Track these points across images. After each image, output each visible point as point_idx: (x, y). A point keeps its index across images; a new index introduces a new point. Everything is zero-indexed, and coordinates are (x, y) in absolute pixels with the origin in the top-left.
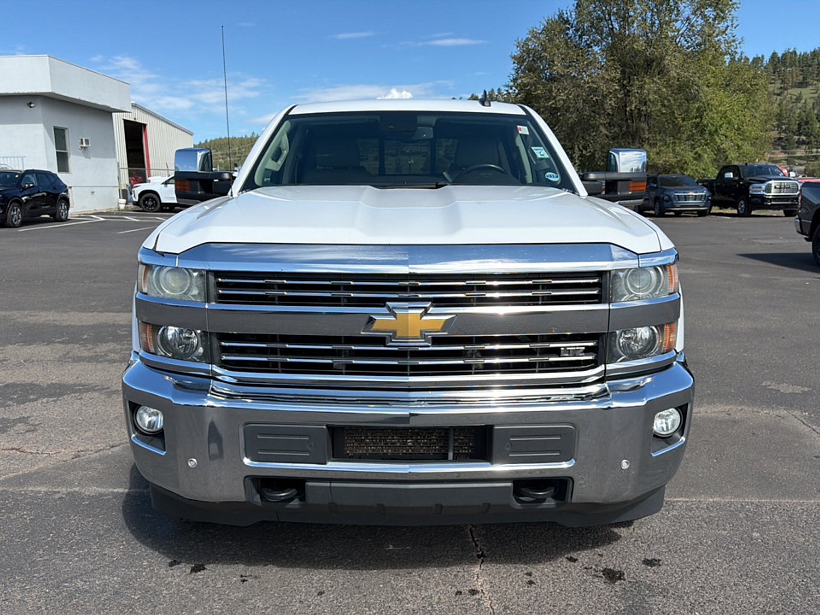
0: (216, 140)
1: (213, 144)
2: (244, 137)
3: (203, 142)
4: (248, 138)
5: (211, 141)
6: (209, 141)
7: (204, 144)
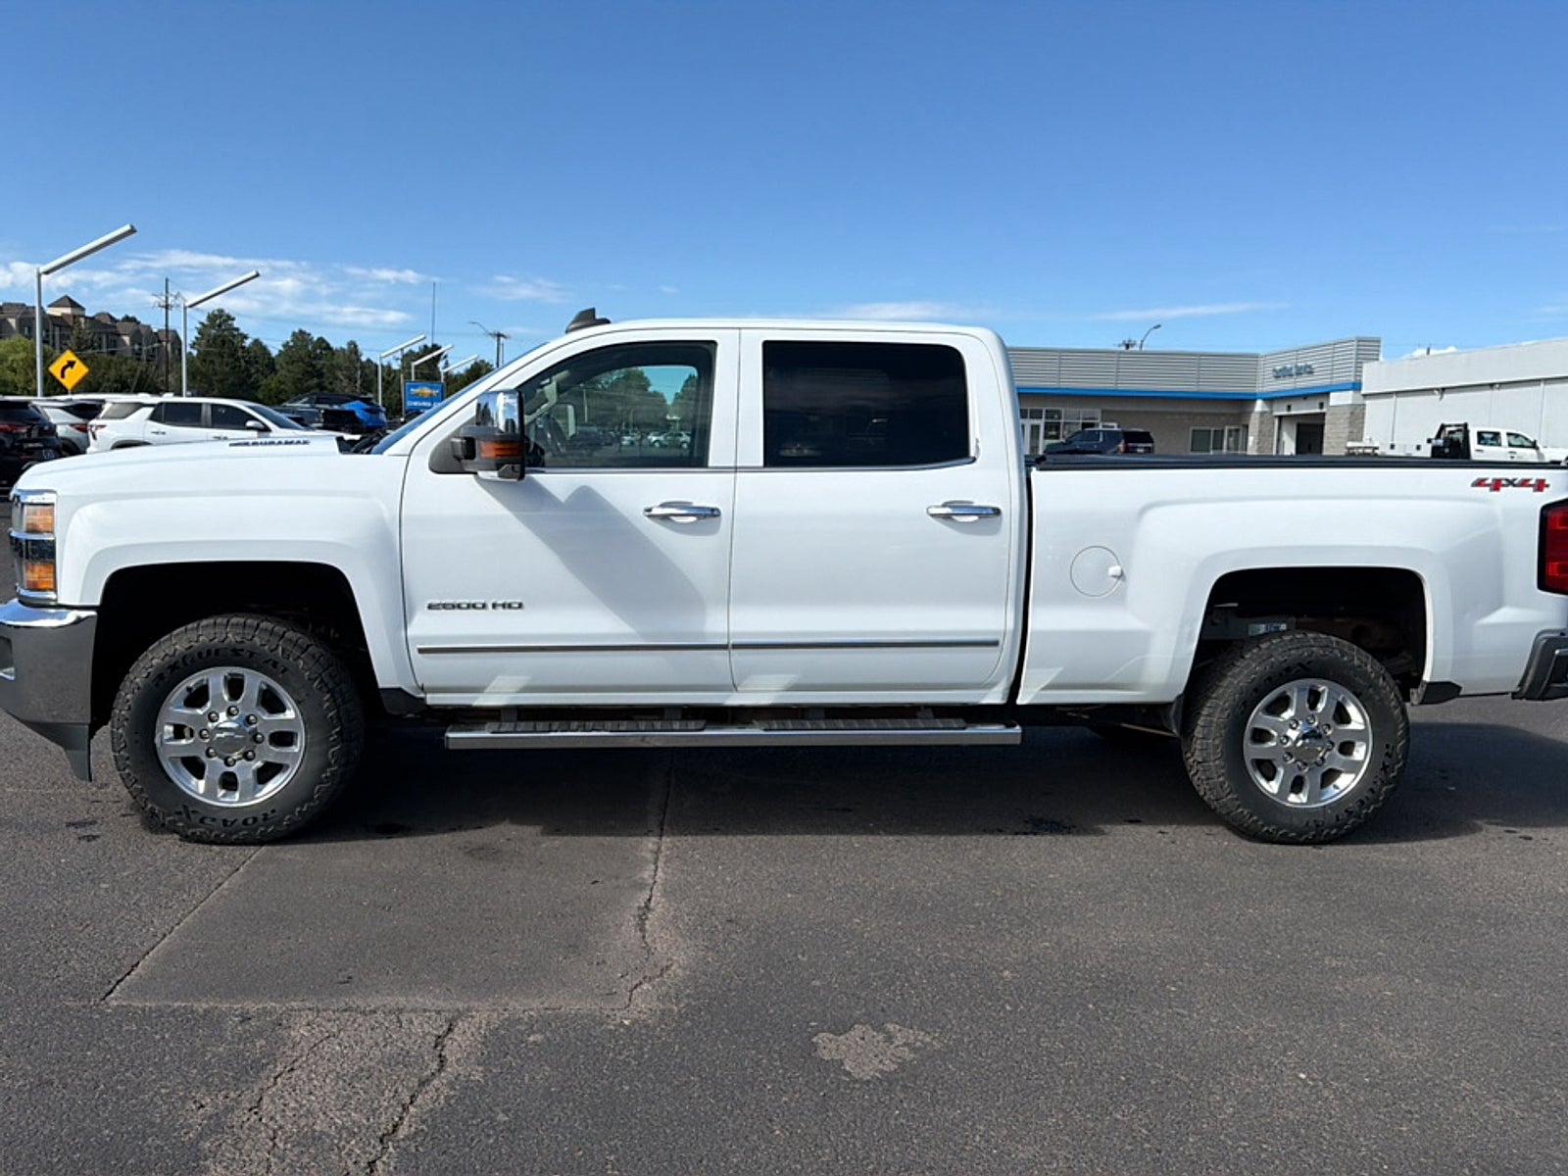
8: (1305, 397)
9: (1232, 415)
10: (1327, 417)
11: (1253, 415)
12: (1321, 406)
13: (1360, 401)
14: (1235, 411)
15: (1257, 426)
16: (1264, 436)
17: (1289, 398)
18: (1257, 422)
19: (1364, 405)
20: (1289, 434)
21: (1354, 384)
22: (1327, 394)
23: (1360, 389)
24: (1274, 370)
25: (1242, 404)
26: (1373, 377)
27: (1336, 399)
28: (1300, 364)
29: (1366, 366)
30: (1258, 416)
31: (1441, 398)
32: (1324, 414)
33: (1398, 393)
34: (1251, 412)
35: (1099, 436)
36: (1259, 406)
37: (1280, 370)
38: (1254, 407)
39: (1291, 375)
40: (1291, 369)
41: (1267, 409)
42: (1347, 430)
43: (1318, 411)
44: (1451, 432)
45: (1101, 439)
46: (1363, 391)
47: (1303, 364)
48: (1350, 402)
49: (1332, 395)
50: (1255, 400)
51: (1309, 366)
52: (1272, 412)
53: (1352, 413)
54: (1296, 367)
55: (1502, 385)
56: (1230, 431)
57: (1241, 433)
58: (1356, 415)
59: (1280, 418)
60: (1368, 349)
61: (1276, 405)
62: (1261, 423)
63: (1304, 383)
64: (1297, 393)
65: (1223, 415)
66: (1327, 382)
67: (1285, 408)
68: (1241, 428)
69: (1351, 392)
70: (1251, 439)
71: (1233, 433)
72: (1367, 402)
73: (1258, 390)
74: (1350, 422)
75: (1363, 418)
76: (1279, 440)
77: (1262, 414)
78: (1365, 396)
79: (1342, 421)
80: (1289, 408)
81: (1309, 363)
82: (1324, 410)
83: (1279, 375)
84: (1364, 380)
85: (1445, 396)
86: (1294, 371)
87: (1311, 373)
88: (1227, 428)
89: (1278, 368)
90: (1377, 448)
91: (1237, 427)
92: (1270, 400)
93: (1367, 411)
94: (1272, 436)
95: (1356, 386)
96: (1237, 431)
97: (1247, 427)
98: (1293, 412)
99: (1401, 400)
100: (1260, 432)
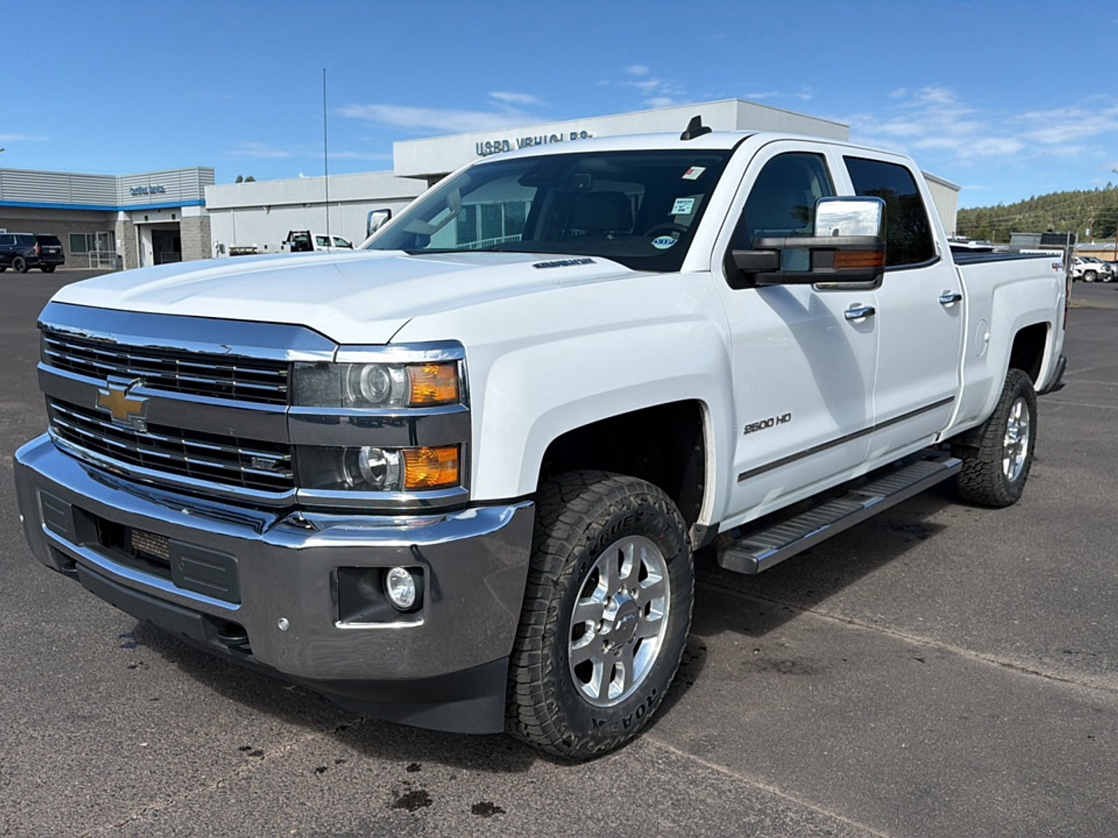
0: (1048, 196)
1: (1041, 202)
2: (1093, 190)
3: (1027, 199)
4: (1101, 192)
5: (1039, 198)
6: (1036, 197)
7: (1028, 202)
8: (159, 210)
9: (99, 223)
10: (181, 225)
11: (117, 223)
12: (174, 217)
13: (206, 214)
14: (102, 220)
15: (122, 231)
16: (129, 239)
17: (146, 211)
18: (122, 228)
19: (209, 217)
20: (146, 237)
21: (200, 201)
22: (179, 208)
23: (205, 205)
24: (132, 189)
25: (106, 215)
26: (214, 196)
27: (185, 212)
28: (152, 185)
29: (207, 189)
30: (122, 225)
31: (268, 213)
32: (179, 223)
33: (234, 209)
34: (115, 221)
35: (13, 239)
36: (121, 216)
37: (137, 189)
38: (117, 217)
39: (147, 193)
40: (146, 188)
41: (128, 219)
42: (200, 235)
43: (171, 220)
44: (297, 237)
45: (16, 243)
46: (207, 207)
47: (156, 185)
48: (199, 215)
49: (183, 209)
50: (117, 212)
51: (162, 187)
52: (132, 221)
53: (201, 223)
54: (150, 187)
55: (312, 204)
56: (99, 235)
57: (108, 236)
58: (204, 224)
59: (139, 225)
60: (206, 176)
61: (134, 216)
62: (125, 229)
63: (157, 199)
64: (151, 207)
65: (93, 223)
66: (177, 199)
67: (143, 218)
68: (108, 234)
69: (198, 207)
70: (118, 242)
71: (102, 237)
72: (212, 215)
73: (119, 204)
74: (202, 229)
75: (209, 226)
76: (140, 242)
77: (125, 222)
78: (209, 210)
79: (194, 228)
80: (146, 218)
81: (161, 185)
82: (177, 220)
83: (135, 193)
84: (206, 199)
85: (271, 211)
86: (148, 190)
87: (163, 192)
88: (97, 234)
89: (134, 188)
90: (256, 248)
91: (104, 233)
92: (130, 212)
93: (211, 221)
94: (135, 239)
95: (202, 203)
96: (106, 235)
97: (113, 233)
98: (150, 221)
99: (238, 213)
100: (125, 236)
